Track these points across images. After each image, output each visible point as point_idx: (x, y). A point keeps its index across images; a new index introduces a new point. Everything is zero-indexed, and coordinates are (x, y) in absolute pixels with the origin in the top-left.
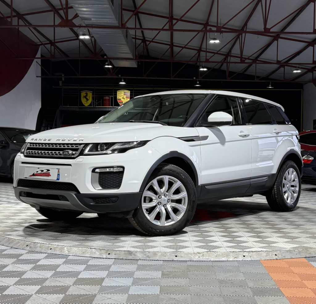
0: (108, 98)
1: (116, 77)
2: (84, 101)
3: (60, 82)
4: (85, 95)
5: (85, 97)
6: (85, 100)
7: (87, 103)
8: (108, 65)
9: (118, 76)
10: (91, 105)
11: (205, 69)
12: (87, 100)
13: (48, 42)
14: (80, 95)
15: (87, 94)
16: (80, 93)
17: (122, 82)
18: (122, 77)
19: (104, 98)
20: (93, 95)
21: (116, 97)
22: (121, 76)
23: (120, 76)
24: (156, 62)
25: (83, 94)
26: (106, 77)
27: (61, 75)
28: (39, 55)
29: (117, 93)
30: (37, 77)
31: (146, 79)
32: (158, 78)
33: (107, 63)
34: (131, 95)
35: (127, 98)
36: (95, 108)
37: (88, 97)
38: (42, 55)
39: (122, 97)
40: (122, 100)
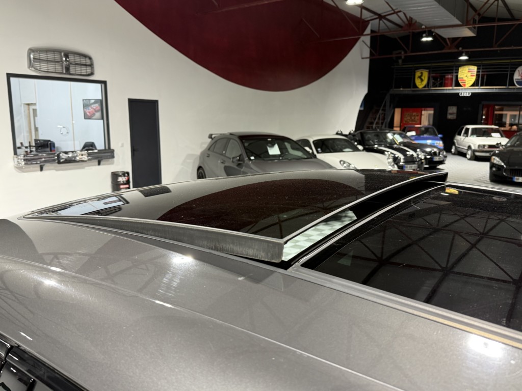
0: (451, 77)
1: (456, 50)
2: (418, 82)
4: (420, 75)
5: (420, 77)
6: (419, 80)
7: (421, 84)
8: (427, 36)
9: (458, 49)
10: (428, 85)
12: (422, 80)
13: (376, 17)
14: (414, 75)
15: (422, 73)
16: (415, 73)
17: (461, 55)
18: (464, 50)
19: (447, 77)
20: (429, 74)
21: (457, 76)
22: (463, 48)
23: (460, 49)
24: (515, 24)
25: (418, 74)
26: (443, 51)
27: (400, 53)
28: (368, 31)
29: (458, 70)
30: (363, 58)
31: (497, 50)
32: (515, 48)
33: (424, 35)
34: (477, 72)
35: (472, 76)
36: (429, 90)
37: (423, 78)
38: (372, 31)
39: (465, 75)
40: (465, 78)
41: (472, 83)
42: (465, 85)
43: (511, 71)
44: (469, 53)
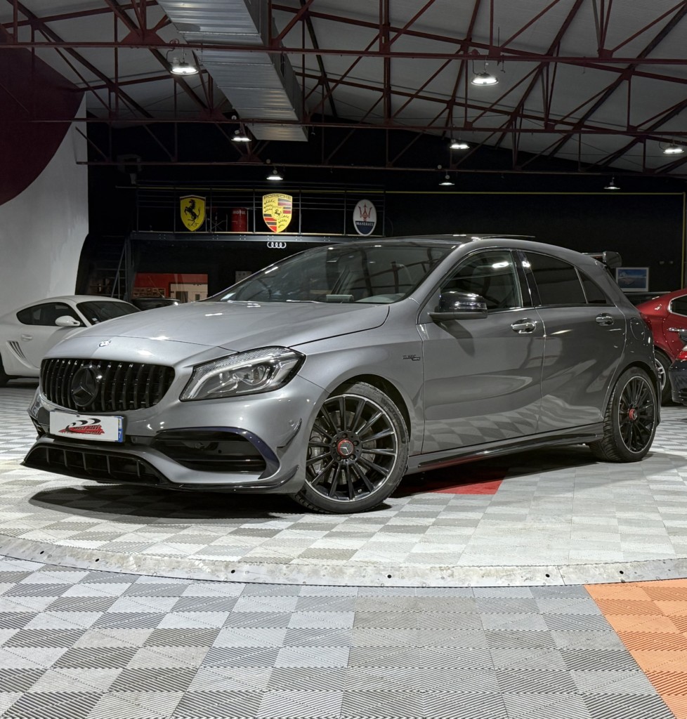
0: (244, 213)
1: (261, 164)
2: (186, 219)
3: (133, 177)
4: (189, 205)
5: (190, 210)
6: (189, 216)
7: (193, 223)
8: (241, 135)
9: (264, 161)
10: (202, 228)
11: (464, 147)
12: (195, 216)
13: (103, 83)
14: (179, 205)
15: (193, 203)
16: (179, 201)
17: (273, 175)
18: (274, 165)
19: (234, 212)
20: (207, 205)
21: (260, 212)
22: (272, 162)
23: (268, 161)
24: (353, 129)
25: (185, 203)
26: (238, 163)
27: (135, 160)
28: (81, 113)
29: (261, 200)
30: (78, 163)
31: (329, 168)
32: (356, 167)
33: (237, 132)
34: (294, 205)
35: (285, 212)
36: (210, 234)
37: (195, 211)
38: (88, 114)
39: (274, 211)
40: (275, 216)
41: (286, 224)
42: (275, 228)
43: (347, 207)
44: (284, 170)
